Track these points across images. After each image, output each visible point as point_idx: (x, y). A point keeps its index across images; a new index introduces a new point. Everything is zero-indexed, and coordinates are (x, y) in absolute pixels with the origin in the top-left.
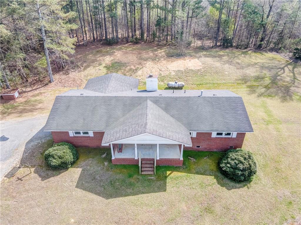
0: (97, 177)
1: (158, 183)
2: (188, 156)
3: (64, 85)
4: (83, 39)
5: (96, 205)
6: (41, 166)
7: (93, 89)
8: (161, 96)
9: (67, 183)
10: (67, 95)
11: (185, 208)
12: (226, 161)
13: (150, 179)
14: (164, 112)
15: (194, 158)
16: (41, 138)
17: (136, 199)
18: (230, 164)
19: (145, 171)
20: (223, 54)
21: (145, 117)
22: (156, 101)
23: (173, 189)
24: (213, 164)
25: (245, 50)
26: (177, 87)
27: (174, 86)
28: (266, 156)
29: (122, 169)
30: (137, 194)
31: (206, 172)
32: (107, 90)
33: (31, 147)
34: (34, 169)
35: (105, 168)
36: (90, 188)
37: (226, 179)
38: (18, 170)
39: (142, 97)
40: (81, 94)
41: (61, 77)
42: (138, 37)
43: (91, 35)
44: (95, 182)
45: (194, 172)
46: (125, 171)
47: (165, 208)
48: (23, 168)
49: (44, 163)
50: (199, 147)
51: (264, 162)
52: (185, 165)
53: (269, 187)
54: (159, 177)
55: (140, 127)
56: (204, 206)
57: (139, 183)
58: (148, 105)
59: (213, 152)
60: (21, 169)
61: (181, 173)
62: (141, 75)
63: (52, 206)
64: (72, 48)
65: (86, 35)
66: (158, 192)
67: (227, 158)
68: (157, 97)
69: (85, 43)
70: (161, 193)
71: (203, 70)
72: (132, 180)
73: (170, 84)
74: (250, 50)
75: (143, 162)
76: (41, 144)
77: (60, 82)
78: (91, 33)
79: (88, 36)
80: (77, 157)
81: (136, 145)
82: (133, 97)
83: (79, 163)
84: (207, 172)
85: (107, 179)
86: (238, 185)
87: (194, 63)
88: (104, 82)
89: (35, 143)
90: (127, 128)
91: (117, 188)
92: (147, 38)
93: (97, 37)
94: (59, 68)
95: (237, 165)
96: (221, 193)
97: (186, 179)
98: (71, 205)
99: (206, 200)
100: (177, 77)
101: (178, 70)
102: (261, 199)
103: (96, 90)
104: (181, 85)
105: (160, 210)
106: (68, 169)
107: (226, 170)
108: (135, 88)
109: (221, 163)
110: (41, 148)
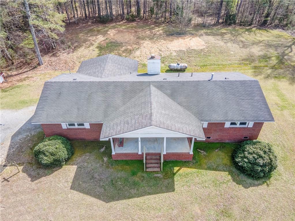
0: (96, 175)
1: (166, 182)
2: (198, 148)
3: (55, 68)
4: (74, 16)
5: (95, 210)
6: (31, 164)
7: (87, 73)
8: (166, 80)
9: (61, 184)
10: (58, 81)
11: (199, 211)
12: (242, 155)
13: (156, 177)
14: (170, 99)
15: (204, 151)
16: (30, 130)
17: (141, 201)
18: (248, 159)
19: (150, 167)
20: (225, 31)
21: (150, 106)
22: (160, 86)
23: (184, 188)
24: (226, 157)
25: (249, 27)
26: (180, 69)
27: (176, 68)
28: (285, 147)
29: (124, 165)
30: (143, 196)
31: (218, 167)
32: (104, 74)
33: (19, 140)
34: (23, 167)
35: (104, 164)
36: (88, 189)
37: (242, 175)
38: (4, 169)
39: (144, 82)
40: (74, 80)
41: (51, 59)
42: (134, 14)
43: (83, 11)
44: (93, 181)
45: (206, 167)
46: (127, 168)
47: (175, 212)
48: (10, 166)
49: (34, 160)
50: (210, 138)
51: (283, 154)
52: (195, 160)
53: (291, 183)
54: (166, 174)
55: (144, 119)
56: (219, 208)
57: (145, 182)
58: (152, 92)
59: (225, 143)
60: (8, 168)
61: (190, 169)
62: (139, 56)
63: (44, 212)
64: (61, 26)
65: (77, 12)
66: (167, 192)
67: (244, 151)
68: (161, 81)
69: (76, 21)
70: (170, 193)
71: (206, 50)
72: (136, 179)
73: (172, 66)
74: (255, 27)
75: (148, 158)
76: (30, 137)
77: (50, 65)
78: (83, 10)
79: (79, 13)
80: (71, 153)
81: (140, 139)
82: (133, 82)
83: (74, 159)
84: (221, 168)
85: (107, 178)
86: (256, 182)
87: (197, 42)
88: (99, 65)
89: (24, 135)
90: (129, 119)
91: (119, 189)
92: (144, 15)
93: (89, 14)
94: (49, 49)
95: (256, 160)
96: (238, 192)
97: (198, 176)
98: (66, 211)
99: (222, 201)
100: (178, 58)
101: (180, 50)
102: (284, 198)
103: (90, 74)
104: (184, 66)
105: (170, 215)
106: (62, 166)
107: (243, 166)
108: (134, 71)
109: (236, 157)
110: (31, 142)
